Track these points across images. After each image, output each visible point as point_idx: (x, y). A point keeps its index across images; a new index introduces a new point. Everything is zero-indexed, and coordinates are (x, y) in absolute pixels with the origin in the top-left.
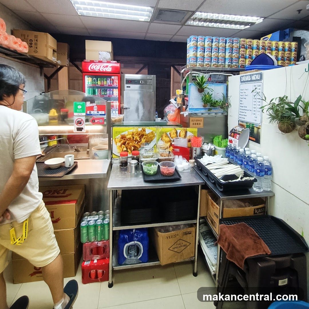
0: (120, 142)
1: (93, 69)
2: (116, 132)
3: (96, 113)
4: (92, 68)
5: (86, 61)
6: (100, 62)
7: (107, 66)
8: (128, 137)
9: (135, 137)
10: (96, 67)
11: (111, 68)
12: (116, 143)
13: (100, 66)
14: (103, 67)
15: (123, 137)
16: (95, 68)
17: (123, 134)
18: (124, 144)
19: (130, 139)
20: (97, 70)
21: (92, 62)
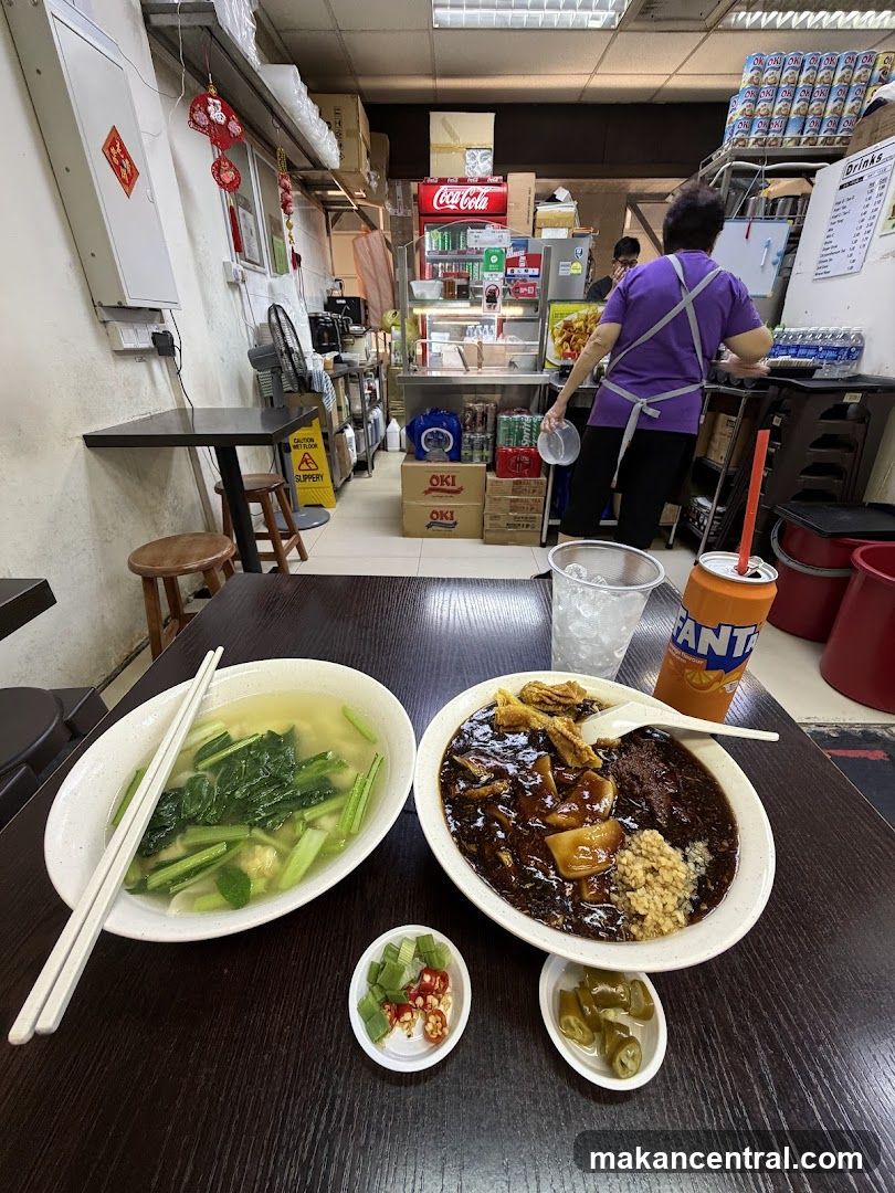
0: (561, 335)
1: (445, 204)
2: (556, 316)
3: (522, 271)
4: (441, 202)
5: (429, 180)
6: (463, 182)
7: (476, 195)
8: (577, 325)
9: (589, 326)
10: (451, 198)
11: (487, 199)
12: (554, 338)
13: (459, 193)
14: (468, 195)
15: (568, 326)
16: (448, 202)
17: (567, 319)
18: (568, 340)
19: (580, 329)
20: (452, 207)
21: (443, 181)
